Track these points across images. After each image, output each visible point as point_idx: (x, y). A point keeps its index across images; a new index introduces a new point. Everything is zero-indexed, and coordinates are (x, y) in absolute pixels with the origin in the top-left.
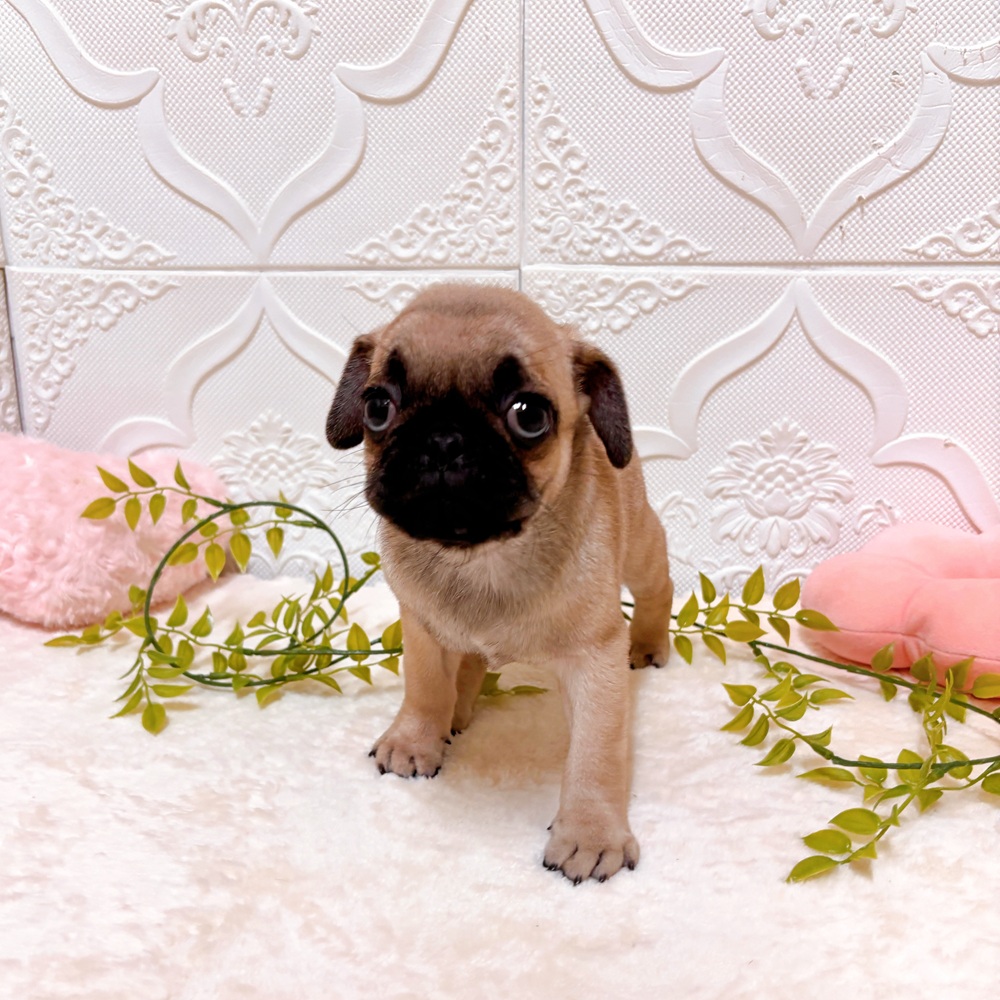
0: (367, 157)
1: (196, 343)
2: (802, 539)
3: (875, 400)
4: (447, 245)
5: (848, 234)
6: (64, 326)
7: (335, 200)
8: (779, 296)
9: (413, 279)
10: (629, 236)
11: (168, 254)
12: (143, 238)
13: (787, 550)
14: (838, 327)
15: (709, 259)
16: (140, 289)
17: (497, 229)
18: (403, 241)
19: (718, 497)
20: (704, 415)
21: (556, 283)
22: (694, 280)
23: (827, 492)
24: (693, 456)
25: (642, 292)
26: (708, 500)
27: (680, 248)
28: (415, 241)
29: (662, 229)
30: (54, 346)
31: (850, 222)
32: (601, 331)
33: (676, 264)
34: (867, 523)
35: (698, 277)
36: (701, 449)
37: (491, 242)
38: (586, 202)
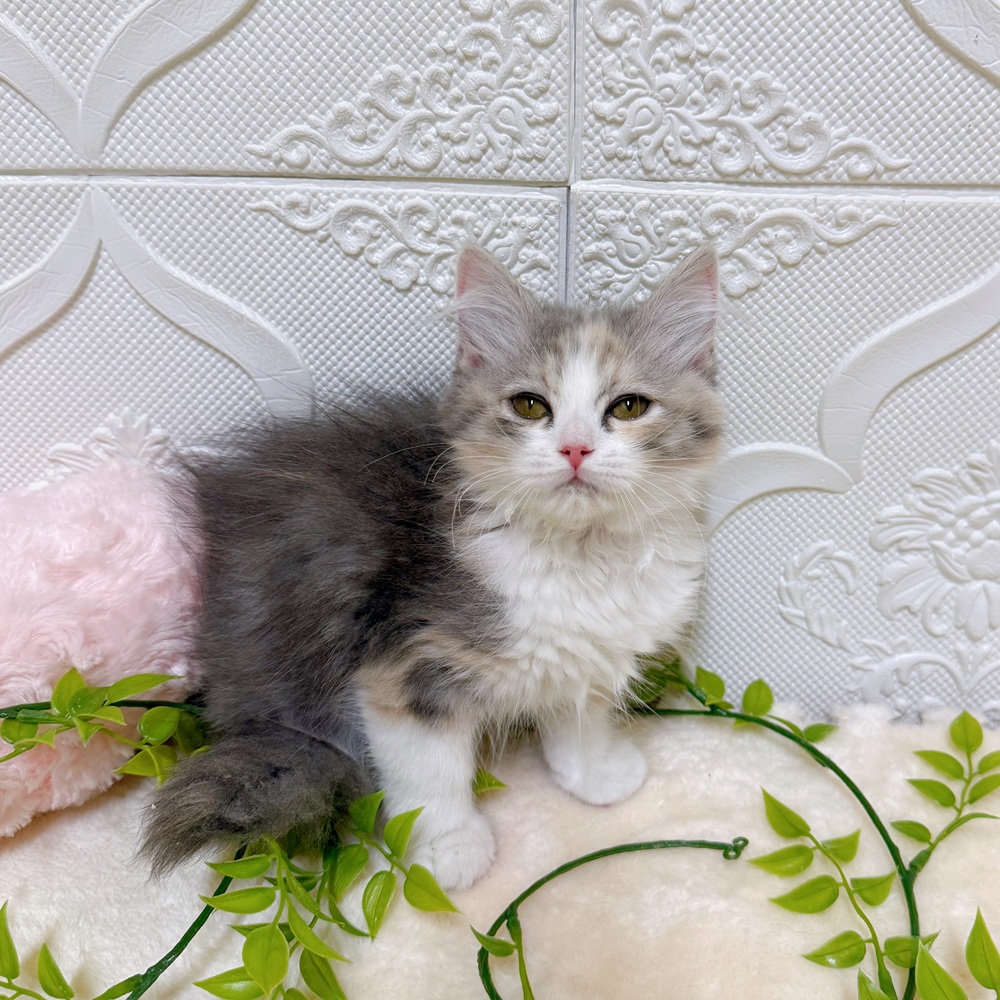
4: (435, 141)
10: (766, 136)
15: (903, 177)
17: (530, 116)
18: (352, 131)
19: (892, 550)
22: (876, 213)
24: (854, 488)
25: (782, 232)
27: (854, 158)
28: (375, 131)
29: (825, 125)
33: (844, 185)
35: (882, 208)
37: (517, 139)
38: (692, 71)
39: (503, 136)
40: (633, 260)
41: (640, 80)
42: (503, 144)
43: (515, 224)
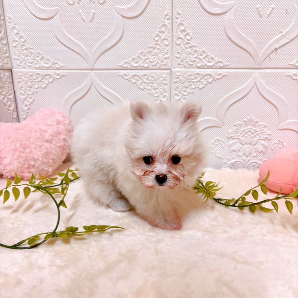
0: (124, 35)
1: (72, 93)
2: (256, 151)
3: (279, 110)
4: (149, 62)
5: (272, 59)
6: (31, 87)
7: (114, 48)
8: (250, 78)
9: (138, 73)
10: (205, 60)
11: (63, 65)
12: (55, 60)
13: (251, 155)
14: (268, 88)
15: (229, 67)
16: (54, 76)
17: (164, 57)
18: (135, 61)
19: (231, 139)
20: (227, 114)
21: (182, 74)
22: (224, 73)
23: (263, 137)
24: (223, 126)
25: (208, 77)
26: (227, 140)
27: (220, 64)
28: (139, 61)
29: (215, 58)
30: (28, 94)
31: (272, 56)
32: (196, 89)
33: (219, 68)
34: (275, 147)
35: (225, 72)
36: (226, 124)
37: (162, 61)
38: (192, 49)
39: (160, 61)
40: (182, 83)
41: (183, 51)
42: (160, 62)
43: (162, 77)
